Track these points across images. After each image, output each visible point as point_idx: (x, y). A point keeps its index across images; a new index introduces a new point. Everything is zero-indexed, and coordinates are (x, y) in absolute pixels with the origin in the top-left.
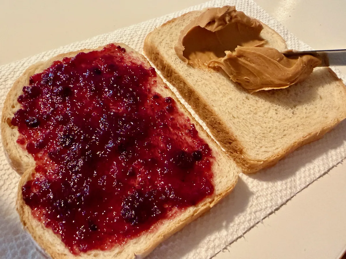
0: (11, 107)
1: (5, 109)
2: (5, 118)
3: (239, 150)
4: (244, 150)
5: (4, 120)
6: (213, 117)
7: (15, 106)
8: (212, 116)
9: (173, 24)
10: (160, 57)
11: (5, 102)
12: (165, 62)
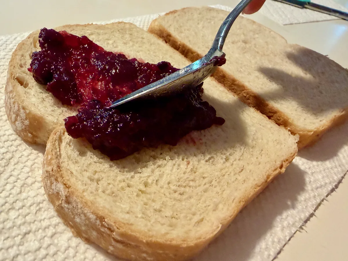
0: (18, 65)
1: (13, 67)
2: (13, 76)
3: (282, 122)
4: (290, 121)
5: (13, 78)
6: (245, 92)
7: (24, 66)
8: (244, 90)
9: (176, 15)
10: (172, 39)
11: (11, 61)
12: (179, 43)
